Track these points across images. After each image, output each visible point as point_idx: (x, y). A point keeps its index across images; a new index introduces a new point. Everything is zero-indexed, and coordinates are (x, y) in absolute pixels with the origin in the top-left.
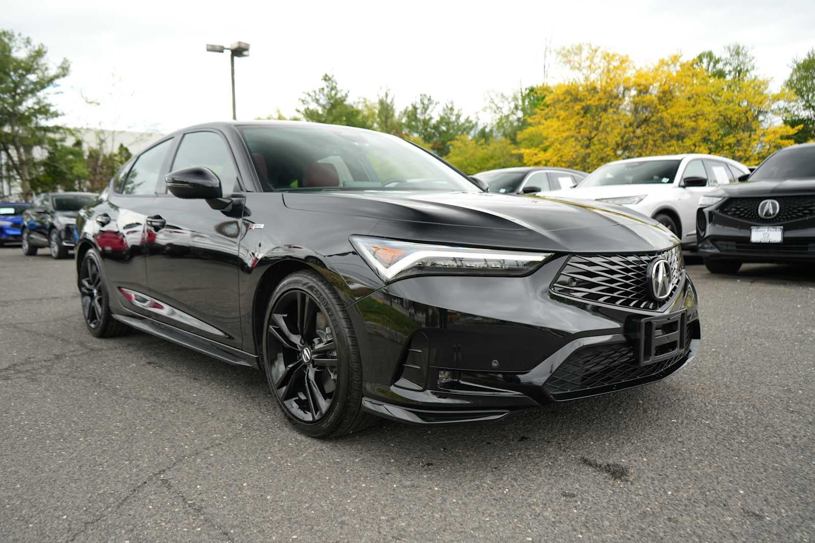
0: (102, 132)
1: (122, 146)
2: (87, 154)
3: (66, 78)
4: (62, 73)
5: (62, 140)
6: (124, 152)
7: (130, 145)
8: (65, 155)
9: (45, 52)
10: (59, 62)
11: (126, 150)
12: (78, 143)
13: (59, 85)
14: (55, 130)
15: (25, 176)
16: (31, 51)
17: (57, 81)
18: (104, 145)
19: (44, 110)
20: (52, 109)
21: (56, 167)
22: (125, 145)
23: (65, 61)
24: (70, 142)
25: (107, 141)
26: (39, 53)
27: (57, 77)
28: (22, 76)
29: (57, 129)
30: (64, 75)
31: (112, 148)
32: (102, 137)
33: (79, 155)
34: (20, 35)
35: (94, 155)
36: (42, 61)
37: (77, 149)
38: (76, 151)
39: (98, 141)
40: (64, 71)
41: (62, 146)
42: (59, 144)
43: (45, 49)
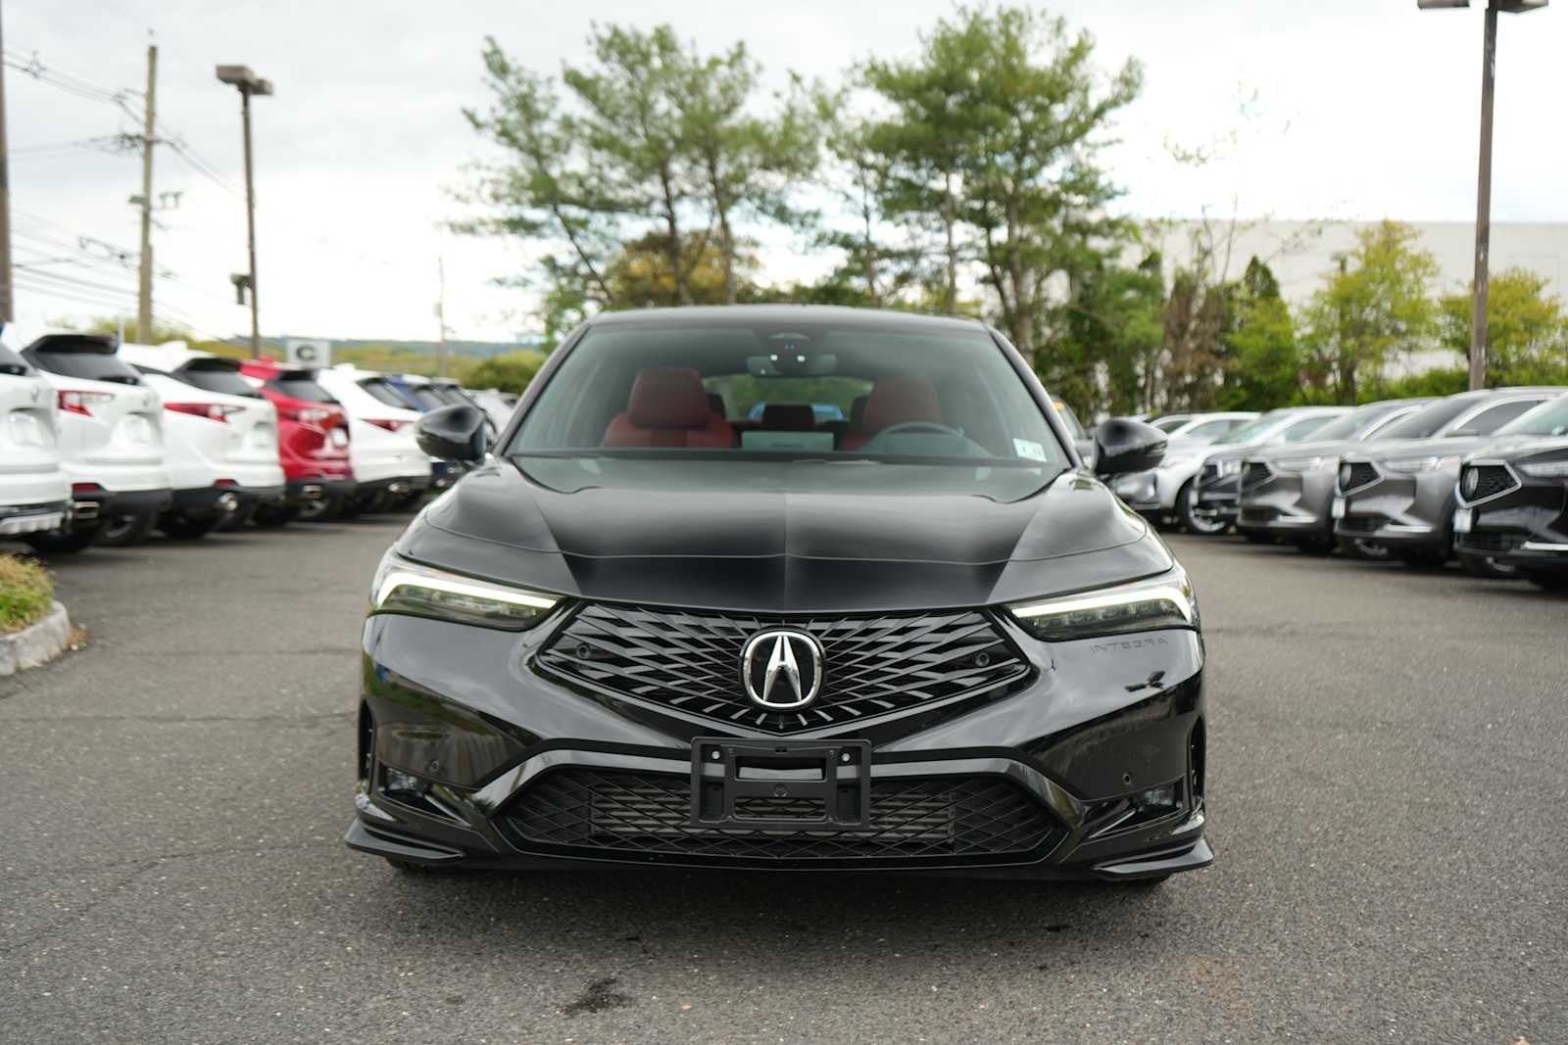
0: (1207, 226)
1: (1254, 262)
2: (1169, 286)
3: (1135, 103)
4: (1125, 93)
5: (1114, 254)
6: (1259, 277)
7: (1272, 257)
8: (1120, 291)
9: (1090, 48)
10: (1116, 68)
11: (1267, 273)
12: (1152, 262)
13: (1117, 123)
14: (1106, 230)
15: (1024, 341)
16: (1058, 49)
17: (1111, 115)
18: (1208, 262)
19: (1084, 184)
20: (1103, 181)
21: (1095, 321)
22: (1261, 260)
23: (1131, 64)
24: (1130, 259)
25: (1216, 252)
26: (1079, 53)
27: (1114, 103)
28: (1042, 110)
29: (1111, 226)
30: (1129, 98)
31: (1228, 269)
32: (1205, 242)
33: (1150, 288)
34: (1043, 14)
35: (1185, 288)
36: (1081, 70)
37: (1148, 274)
38: (1144, 278)
39: (1195, 255)
40: (1129, 86)
41: (1113, 268)
42: (1107, 263)
43: (1090, 42)
